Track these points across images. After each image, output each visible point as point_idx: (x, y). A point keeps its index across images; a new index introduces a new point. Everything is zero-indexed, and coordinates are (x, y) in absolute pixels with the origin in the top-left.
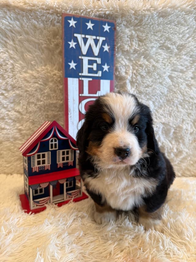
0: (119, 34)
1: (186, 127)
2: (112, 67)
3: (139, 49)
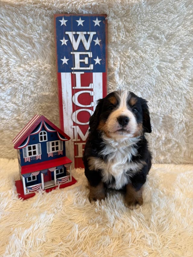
3: (126, 40)
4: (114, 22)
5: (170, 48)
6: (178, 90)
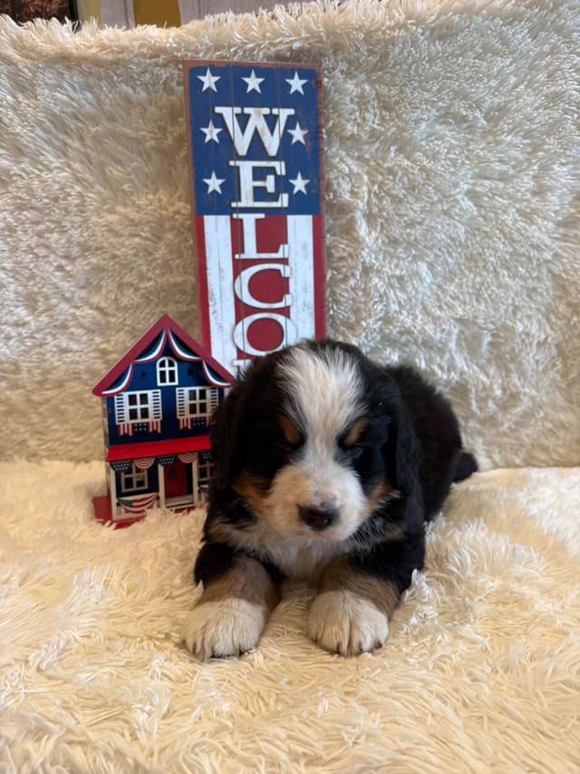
0: (330, 97)
1: (526, 327)
2: (315, 180)
3: (383, 129)
4: (350, 86)
5: (498, 143)
6: (527, 250)
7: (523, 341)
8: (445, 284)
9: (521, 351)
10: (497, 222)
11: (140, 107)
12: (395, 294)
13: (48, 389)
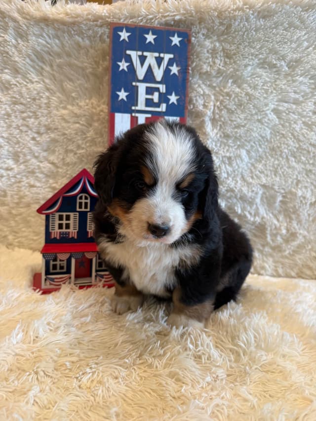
0: (195, 49)
1: (304, 193)
2: (183, 97)
3: (225, 69)
4: (207, 43)
5: (294, 81)
6: (308, 147)
7: (301, 201)
8: (256, 163)
9: (300, 207)
10: (290, 128)
11: (85, 49)
12: (225, 167)
13: (22, 208)
